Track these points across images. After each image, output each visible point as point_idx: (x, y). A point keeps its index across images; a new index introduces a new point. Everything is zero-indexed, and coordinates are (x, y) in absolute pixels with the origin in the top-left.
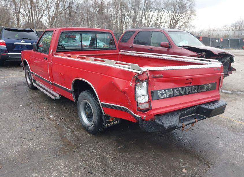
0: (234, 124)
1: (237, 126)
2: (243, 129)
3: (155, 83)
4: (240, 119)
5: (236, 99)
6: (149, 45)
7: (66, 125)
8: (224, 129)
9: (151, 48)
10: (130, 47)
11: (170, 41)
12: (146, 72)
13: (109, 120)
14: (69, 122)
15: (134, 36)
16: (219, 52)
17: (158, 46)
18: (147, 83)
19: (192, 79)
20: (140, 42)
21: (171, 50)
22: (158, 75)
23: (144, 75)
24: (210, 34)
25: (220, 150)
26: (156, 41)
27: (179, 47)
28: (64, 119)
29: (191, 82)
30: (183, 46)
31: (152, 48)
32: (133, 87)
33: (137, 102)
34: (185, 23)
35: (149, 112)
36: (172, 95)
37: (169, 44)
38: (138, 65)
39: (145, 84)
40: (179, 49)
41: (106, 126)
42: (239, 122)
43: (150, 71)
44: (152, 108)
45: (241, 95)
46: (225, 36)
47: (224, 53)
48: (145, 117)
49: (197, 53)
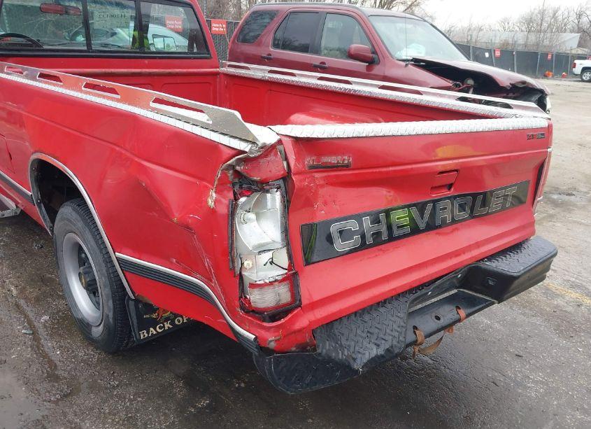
0: (559, 301)
1: (570, 309)
2: (588, 320)
3: (322, 191)
4: (574, 286)
5: (551, 216)
6: (317, 51)
7: (22, 312)
8: (534, 320)
9: (321, 63)
10: (264, 58)
11: (375, 45)
12: (280, 147)
13: (154, 316)
14: (38, 300)
15: (274, 25)
16: (511, 79)
17: (341, 58)
18: (283, 197)
19: (456, 171)
20: (296, 44)
21: (377, 70)
22: (333, 160)
23: (271, 158)
24: (471, 35)
25: (531, 410)
26: (335, 44)
27: (401, 62)
28: (22, 291)
29: (451, 182)
30: (412, 60)
31: (324, 63)
32: (223, 210)
33: (241, 276)
34: (411, 6)
35: (291, 321)
36: (385, 237)
37: (373, 53)
38: (237, 114)
39: (274, 199)
40: (400, 66)
41: (144, 335)
42: (574, 295)
43: (297, 140)
44: (305, 302)
45: (562, 203)
46: (506, 44)
47: (524, 83)
48: (271, 340)
49: (451, 79)
